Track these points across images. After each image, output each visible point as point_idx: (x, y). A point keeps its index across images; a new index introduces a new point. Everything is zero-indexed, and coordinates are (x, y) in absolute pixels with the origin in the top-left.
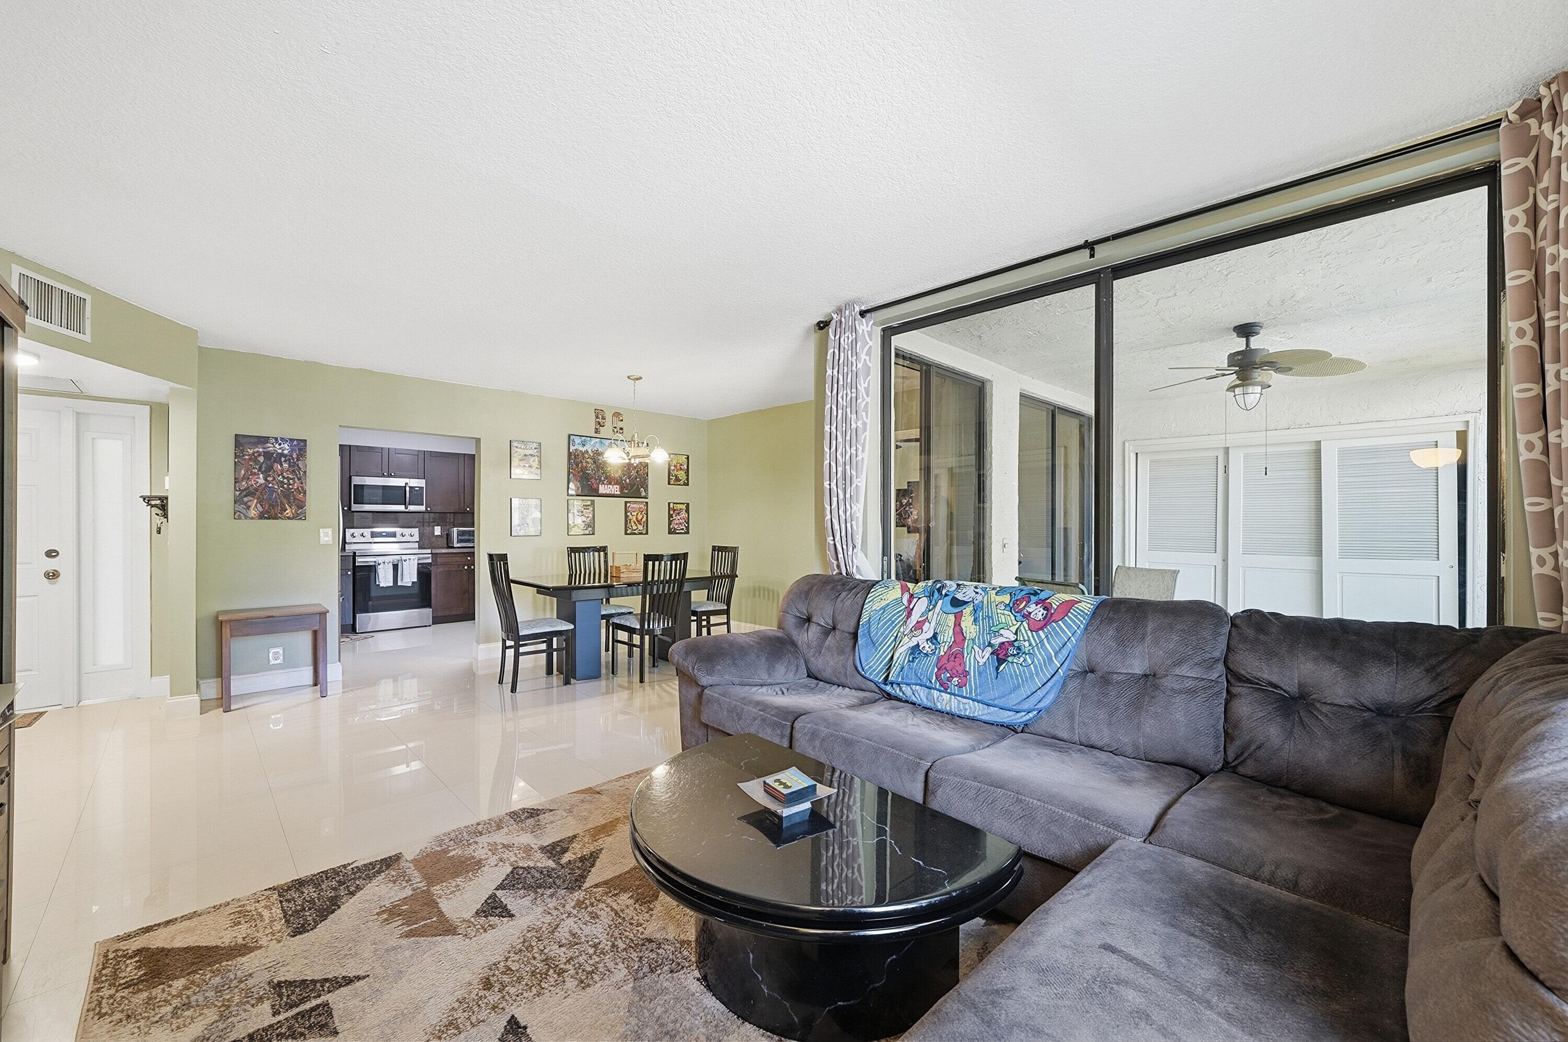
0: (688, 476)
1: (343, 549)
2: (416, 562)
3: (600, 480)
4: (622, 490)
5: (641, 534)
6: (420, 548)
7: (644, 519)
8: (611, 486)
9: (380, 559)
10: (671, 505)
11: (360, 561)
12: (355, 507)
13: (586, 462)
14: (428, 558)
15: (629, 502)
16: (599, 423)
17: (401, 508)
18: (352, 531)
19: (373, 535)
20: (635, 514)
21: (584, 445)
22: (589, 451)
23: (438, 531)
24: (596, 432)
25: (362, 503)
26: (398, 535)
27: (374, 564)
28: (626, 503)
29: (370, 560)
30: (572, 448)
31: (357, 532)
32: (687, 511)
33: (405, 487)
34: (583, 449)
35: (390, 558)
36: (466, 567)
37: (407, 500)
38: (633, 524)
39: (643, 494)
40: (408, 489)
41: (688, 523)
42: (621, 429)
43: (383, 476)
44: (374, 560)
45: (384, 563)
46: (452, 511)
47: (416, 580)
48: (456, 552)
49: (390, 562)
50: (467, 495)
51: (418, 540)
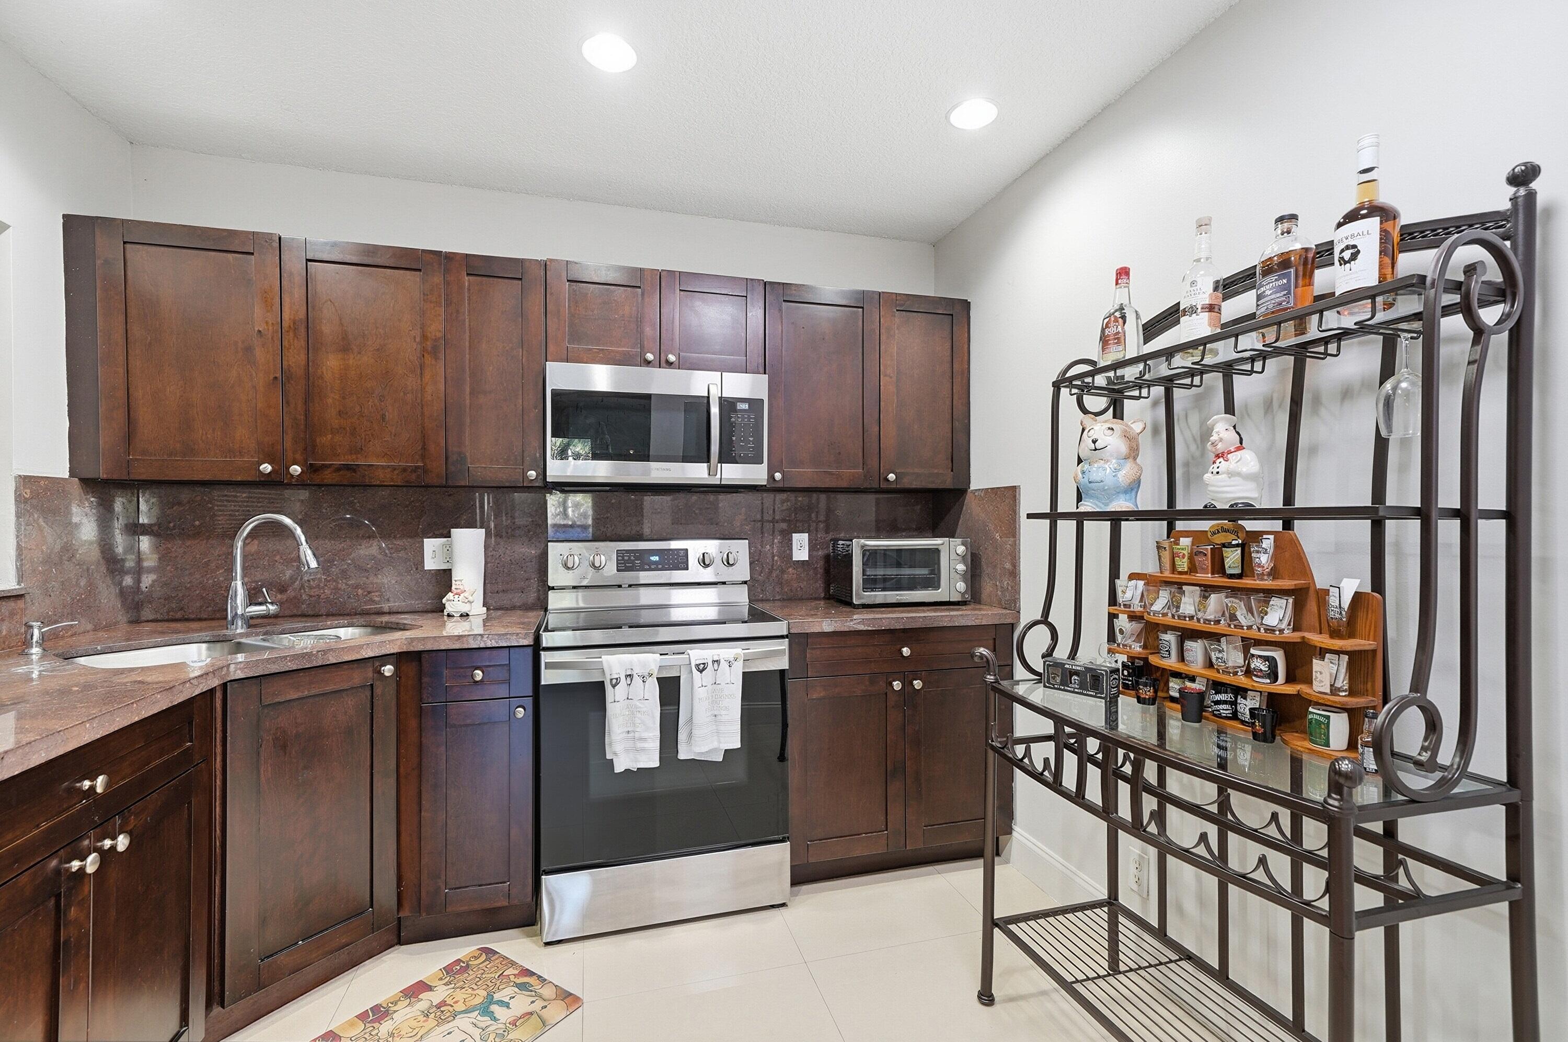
2: (738, 670)
17: (698, 472)
19: (624, 562)
23: (801, 546)
26: (693, 561)
27: (595, 679)
33: (708, 399)
36: (897, 685)
37: (715, 446)
40: (715, 407)
43: (644, 362)
45: (630, 676)
46: (844, 484)
47: (737, 744)
48: (866, 628)
49: (651, 675)
50: (890, 432)
51: (748, 578)
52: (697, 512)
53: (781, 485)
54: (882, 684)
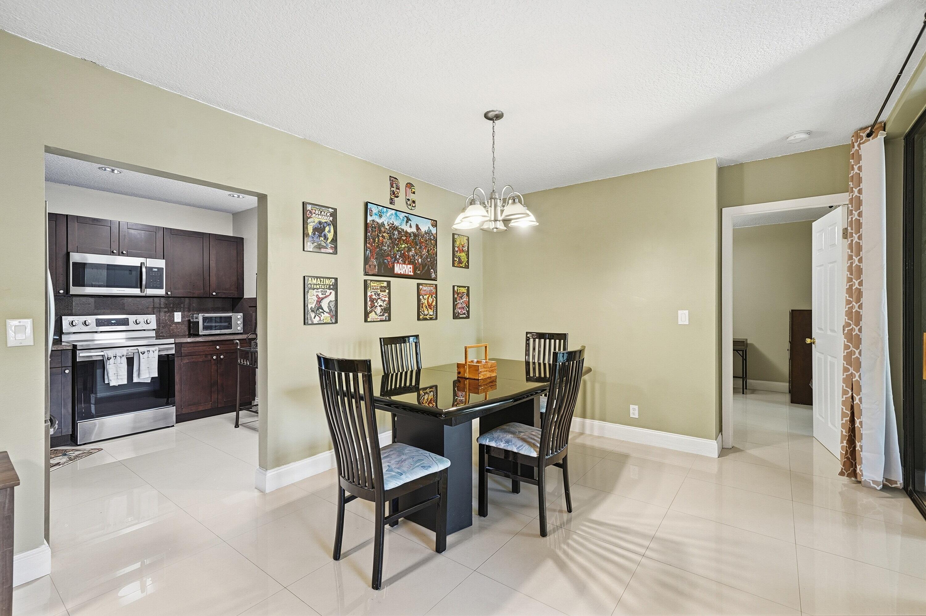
0: (468, 258)
1: (58, 341)
2: (156, 354)
3: (396, 259)
4: (414, 270)
5: (431, 319)
6: (158, 337)
7: (434, 304)
8: (405, 266)
9: (110, 353)
10: (456, 288)
11: (82, 356)
12: (74, 290)
13: (383, 236)
14: (171, 349)
15: (422, 284)
16: (394, 193)
17: (136, 291)
18: (71, 318)
19: (99, 323)
20: (426, 297)
21: (381, 216)
22: (386, 223)
23: (178, 317)
24: (391, 203)
25: (84, 286)
26: (131, 322)
27: (101, 358)
28: (418, 285)
29: (95, 355)
30: (369, 219)
31: (78, 319)
32: (468, 295)
33: (141, 267)
34: (380, 221)
35: (124, 351)
36: (214, 357)
37: (144, 282)
38: (424, 308)
39: (433, 276)
40: (144, 270)
41: (468, 307)
42: (414, 202)
43: (112, 253)
44: (102, 353)
45: (116, 357)
46: (196, 296)
47: (156, 375)
48: (203, 340)
49: (123, 356)
50: (213, 279)
51: (156, 328)
52: (132, 304)
53: (170, 296)
54: (209, 357)
